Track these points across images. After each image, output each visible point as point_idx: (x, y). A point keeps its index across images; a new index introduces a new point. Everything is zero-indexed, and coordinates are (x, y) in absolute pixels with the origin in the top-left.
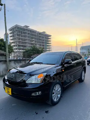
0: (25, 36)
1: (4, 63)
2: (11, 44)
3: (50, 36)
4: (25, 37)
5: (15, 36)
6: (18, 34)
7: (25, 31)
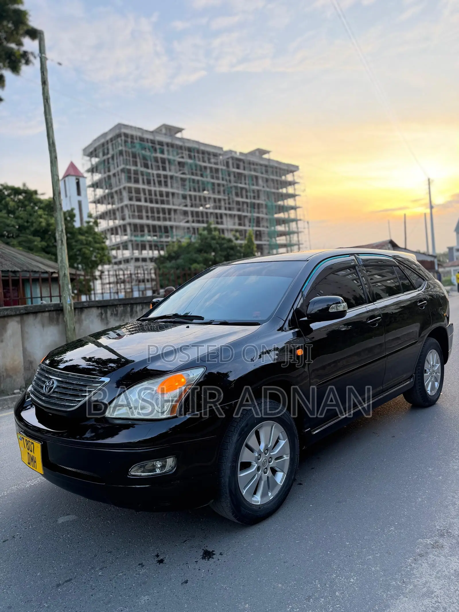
0: (163, 181)
1: (51, 320)
2: (96, 224)
3: (292, 169)
4: (166, 185)
5: (113, 180)
6: (129, 171)
7: (162, 152)
